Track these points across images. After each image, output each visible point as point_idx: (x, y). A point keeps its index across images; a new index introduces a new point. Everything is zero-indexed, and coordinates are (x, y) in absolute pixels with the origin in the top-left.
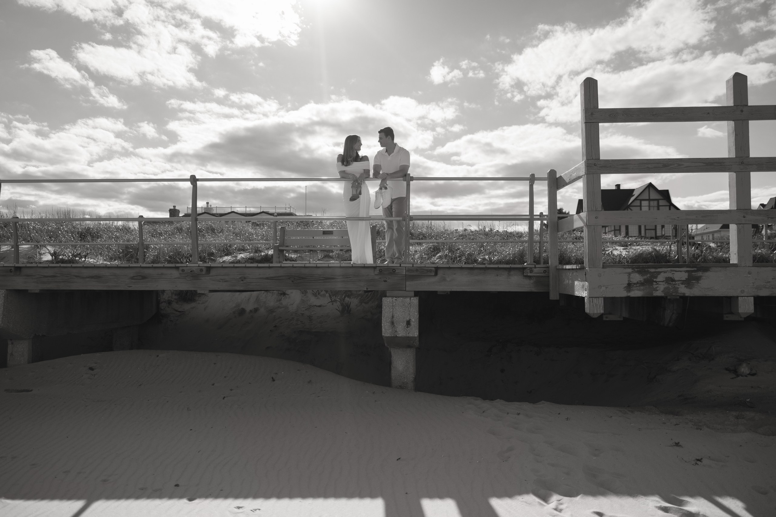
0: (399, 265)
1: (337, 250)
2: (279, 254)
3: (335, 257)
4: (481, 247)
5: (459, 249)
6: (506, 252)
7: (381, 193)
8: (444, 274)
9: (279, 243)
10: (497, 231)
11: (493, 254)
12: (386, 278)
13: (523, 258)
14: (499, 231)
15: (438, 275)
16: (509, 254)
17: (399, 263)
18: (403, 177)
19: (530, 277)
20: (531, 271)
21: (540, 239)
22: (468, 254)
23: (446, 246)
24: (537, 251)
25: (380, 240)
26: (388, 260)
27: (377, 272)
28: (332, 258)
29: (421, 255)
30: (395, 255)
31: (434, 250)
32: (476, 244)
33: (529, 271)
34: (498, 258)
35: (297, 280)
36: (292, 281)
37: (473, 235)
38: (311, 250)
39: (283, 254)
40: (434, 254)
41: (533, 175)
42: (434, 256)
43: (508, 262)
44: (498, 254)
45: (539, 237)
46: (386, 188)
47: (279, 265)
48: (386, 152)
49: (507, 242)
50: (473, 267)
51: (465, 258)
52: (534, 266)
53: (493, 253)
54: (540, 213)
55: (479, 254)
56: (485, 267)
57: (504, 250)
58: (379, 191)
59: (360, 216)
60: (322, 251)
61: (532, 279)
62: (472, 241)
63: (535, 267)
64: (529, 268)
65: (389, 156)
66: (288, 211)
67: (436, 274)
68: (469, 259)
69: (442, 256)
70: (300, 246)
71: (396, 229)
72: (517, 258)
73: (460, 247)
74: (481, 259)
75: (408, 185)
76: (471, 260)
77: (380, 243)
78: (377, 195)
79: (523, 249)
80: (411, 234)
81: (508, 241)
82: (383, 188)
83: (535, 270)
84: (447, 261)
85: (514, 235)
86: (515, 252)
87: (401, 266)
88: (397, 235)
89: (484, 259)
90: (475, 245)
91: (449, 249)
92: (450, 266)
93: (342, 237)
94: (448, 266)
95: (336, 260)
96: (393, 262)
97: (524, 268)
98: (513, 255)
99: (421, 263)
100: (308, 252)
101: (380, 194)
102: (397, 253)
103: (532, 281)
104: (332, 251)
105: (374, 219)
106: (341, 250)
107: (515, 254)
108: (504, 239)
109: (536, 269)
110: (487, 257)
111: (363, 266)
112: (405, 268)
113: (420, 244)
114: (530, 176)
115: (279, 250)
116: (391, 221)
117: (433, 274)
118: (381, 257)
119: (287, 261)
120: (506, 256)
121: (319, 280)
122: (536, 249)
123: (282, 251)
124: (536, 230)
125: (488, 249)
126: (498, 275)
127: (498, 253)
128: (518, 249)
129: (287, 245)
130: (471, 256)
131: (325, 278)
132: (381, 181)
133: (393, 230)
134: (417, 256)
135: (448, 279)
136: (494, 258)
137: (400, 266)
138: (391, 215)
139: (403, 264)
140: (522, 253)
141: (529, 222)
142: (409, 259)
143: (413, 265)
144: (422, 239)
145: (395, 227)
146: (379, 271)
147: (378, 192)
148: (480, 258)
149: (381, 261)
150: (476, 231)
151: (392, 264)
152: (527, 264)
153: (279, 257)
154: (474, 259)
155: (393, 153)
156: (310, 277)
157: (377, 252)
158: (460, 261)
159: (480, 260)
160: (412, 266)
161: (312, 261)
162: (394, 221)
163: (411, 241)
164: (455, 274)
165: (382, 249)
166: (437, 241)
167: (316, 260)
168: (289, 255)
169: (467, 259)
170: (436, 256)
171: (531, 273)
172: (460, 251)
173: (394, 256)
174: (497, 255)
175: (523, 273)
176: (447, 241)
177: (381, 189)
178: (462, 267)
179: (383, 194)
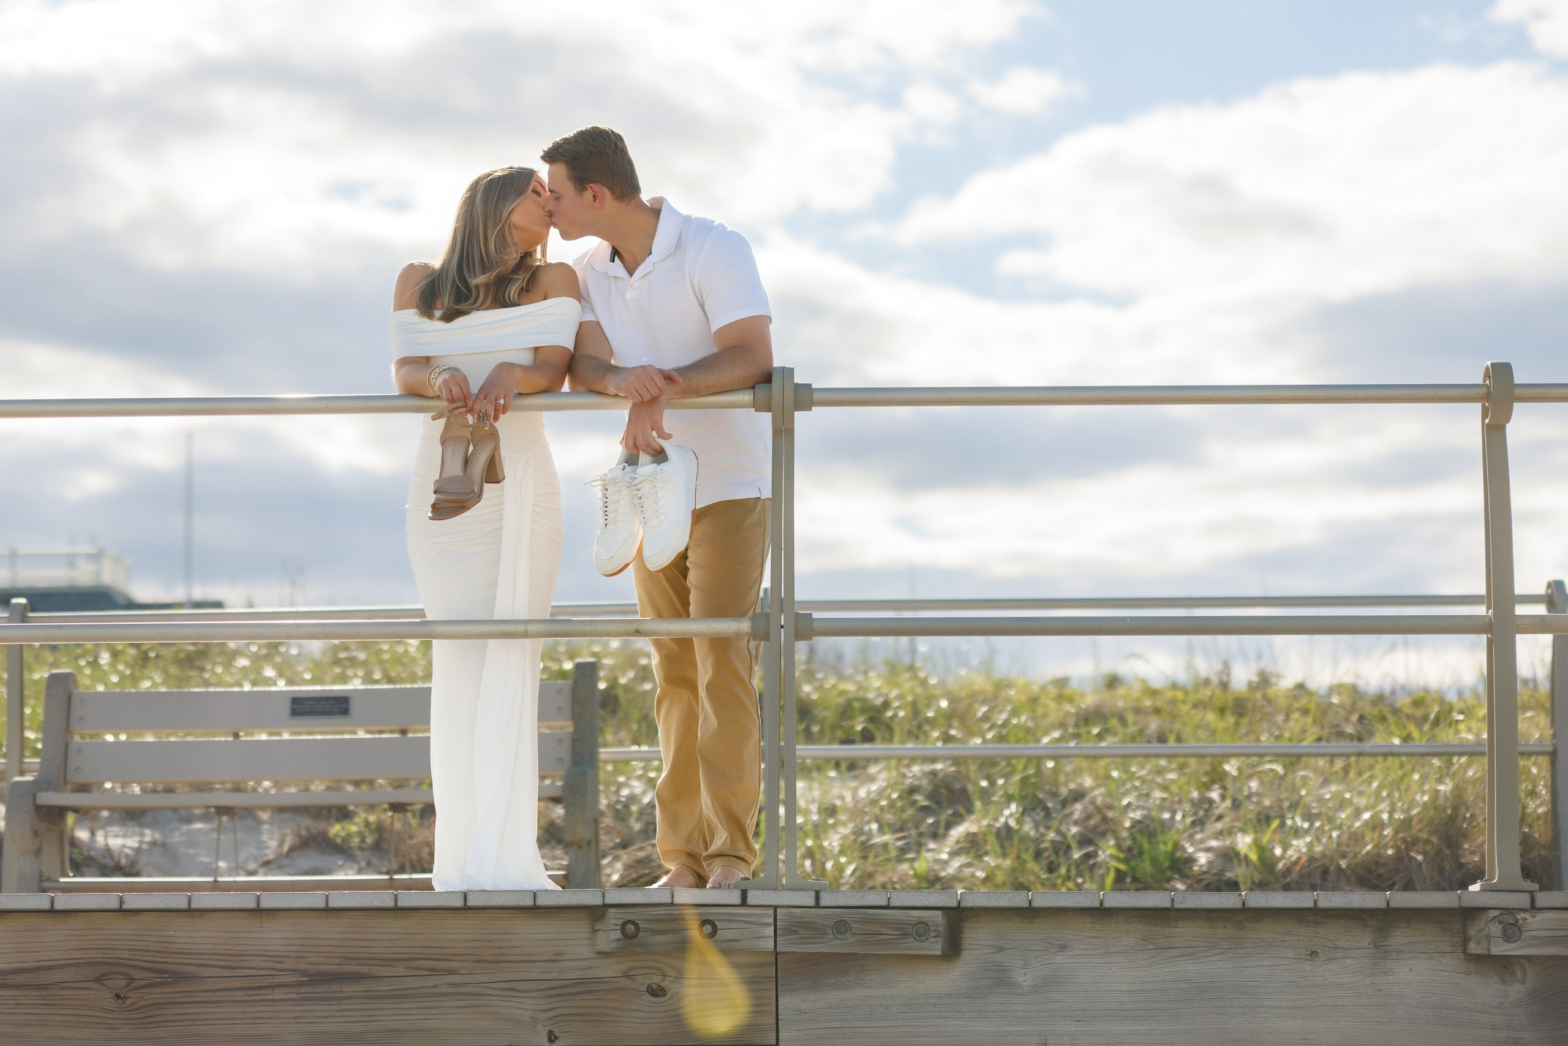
0: (735, 898)
1: (371, 808)
2: (36, 833)
3: (361, 849)
4: (1208, 787)
5: (1078, 795)
6: (1358, 813)
7: (634, 486)
8: (1001, 949)
9: (37, 767)
10: (1301, 687)
11: (1283, 824)
12: (665, 976)
13: (1459, 847)
14: (1313, 685)
15: (966, 955)
16: (1376, 825)
17: (736, 887)
18: (753, 387)
19: (1504, 965)
20: (1512, 931)
21: (1554, 736)
22: (1133, 826)
23: (1007, 776)
24: (1538, 807)
25: (621, 743)
26: (672, 867)
27: (609, 936)
28: (341, 850)
29: (858, 832)
30: (712, 837)
31: (938, 803)
32: (1181, 768)
33: (1496, 929)
34: (1310, 845)
35: (145, 986)
36: (118, 996)
37: (1157, 711)
38: (221, 810)
39: (61, 834)
40: (936, 824)
41: (1501, 372)
42: (935, 836)
43: (1370, 871)
44: (1311, 825)
45: (1543, 720)
46: (660, 456)
47: (41, 901)
48: (613, 260)
49: (1360, 754)
50: (1167, 905)
51: (1119, 847)
52: (1524, 900)
53: (1282, 818)
54: (1549, 585)
55: (1199, 823)
56: (1239, 905)
57: (1342, 804)
58: (620, 473)
59: (501, 612)
60: (281, 810)
61: (1519, 973)
62: (1156, 747)
63: (1533, 908)
64: (1496, 913)
65: (631, 275)
66: (83, 576)
67: (953, 949)
68: (1141, 853)
69: (980, 839)
70: (156, 783)
71: (710, 688)
72: (1420, 846)
73: (1088, 782)
74: (1210, 855)
75: (783, 434)
76: (1155, 862)
77: (621, 764)
78: (611, 498)
79: (1458, 793)
80: (805, 711)
81: (1367, 746)
82: (644, 458)
83: (1535, 923)
84: (1013, 870)
85: (1396, 711)
86: (1409, 810)
87: (750, 901)
88: (713, 722)
89: (1229, 856)
90: (1171, 771)
91: (1022, 799)
92: (1037, 903)
93: (404, 732)
94: (1019, 900)
95: (369, 867)
96: (701, 881)
97: (1470, 913)
98: (1397, 832)
99: (863, 881)
100: (205, 818)
101: (625, 492)
102: (719, 825)
103: (1517, 990)
104: (344, 814)
105: (588, 628)
106: (398, 807)
107: (1406, 824)
108: (1341, 735)
109: (1541, 916)
110: (1244, 842)
111: (529, 902)
112: (771, 911)
113: (853, 767)
114: (1487, 375)
115: (38, 808)
116: (684, 643)
117: (936, 947)
118: (624, 845)
119: (84, 870)
120: (1357, 838)
121: (273, 987)
122: (1533, 793)
123: (54, 815)
124: (1525, 682)
125: (1249, 796)
126: (1313, 954)
127: (1309, 817)
128: (1424, 793)
129: (82, 778)
130: (1152, 835)
131: (303, 973)
132: (626, 413)
133: (692, 687)
134: (833, 841)
135: (1024, 978)
136: (1285, 848)
137: (744, 903)
138: (681, 609)
139: (759, 893)
140: (1452, 819)
141: (1490, 643)
142: (791, 860)
143: (817, 893)
144: (867, 737)
145: (704, 675)
146: (619, 935)
147: (614, 481)
148: (1208, 850)
149: (627, 867)
150: (1174, 686)
151: (696, 891)
152: (1483, 890)
153: (38, 852)
154: (1171, 856)
155: (649, 260)
156: (218, 972)
157: (602, 814)
158: (1088, 865)
159: (1203, 858)
160: (811, 902)
161: (230, 872)
162: (694, 639)
163: (804, 751)
164: (1063, 948)
165: (632, 798)
166: (954, 749)
167: (252, 866)
168: (93, 834)
169: (1131, 853)
170: (945, 836)
171: (1507, 938)
172: (1085, 809)
173: (707, 849)
174: (1306, 832)
175: (1466, 940)
176: (1013, 752)
177: (631, 460)
178: (1106, 905)
179: (646, 488)
